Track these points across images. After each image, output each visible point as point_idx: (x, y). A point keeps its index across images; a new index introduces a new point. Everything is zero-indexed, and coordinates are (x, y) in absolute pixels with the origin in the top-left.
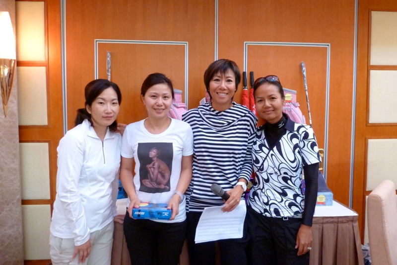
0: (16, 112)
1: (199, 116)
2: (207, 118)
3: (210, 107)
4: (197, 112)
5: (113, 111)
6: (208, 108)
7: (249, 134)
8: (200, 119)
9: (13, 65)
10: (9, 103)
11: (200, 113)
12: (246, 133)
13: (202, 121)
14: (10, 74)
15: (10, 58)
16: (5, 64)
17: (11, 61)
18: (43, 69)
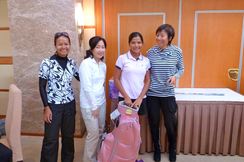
0: (83, 50)
1: (153, 52)
2: (157, 53)
3: (158, 47)
4: (152, 50)
5: (103, 51)
6: (157, 48)
7: (178, 59)
8: (154, 53)
9: (83, 28)
10: (81, 46)
11: (154, 50)
12: (177, 59)
13: (155, 54)
14: (82, 33)
15: (82, 25)
16: (80, 27)
17: (82, 26)
18: (94, 29)
